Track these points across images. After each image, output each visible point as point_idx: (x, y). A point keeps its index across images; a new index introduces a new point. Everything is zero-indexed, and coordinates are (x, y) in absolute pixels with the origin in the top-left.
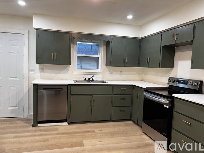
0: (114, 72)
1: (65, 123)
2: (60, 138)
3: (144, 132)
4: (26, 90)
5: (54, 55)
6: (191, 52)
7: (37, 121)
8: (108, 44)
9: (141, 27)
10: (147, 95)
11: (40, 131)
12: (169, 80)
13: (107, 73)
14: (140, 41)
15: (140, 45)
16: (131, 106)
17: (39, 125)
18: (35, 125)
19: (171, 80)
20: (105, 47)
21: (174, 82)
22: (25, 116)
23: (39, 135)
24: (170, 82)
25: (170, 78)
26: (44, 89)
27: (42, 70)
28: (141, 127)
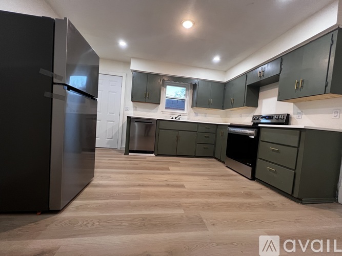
0: (199, 114)
1: (153, 155)
2: (148, 163)
3: (227, 167)
4: (121, 125)
5: (146, 94)
6: (278, 88)
7: (128, 151)
8: (194, 87)
9: (226, 72)
10: (232, 129)
11: (131, 158)
12: (253, 117)
13: (193, 114)
14: (225, 85)
15: (225, 89)
16: (215, 144)
17: (130, 154)
18: (126, 154)
19: (254, 118)
20: (192, 90)
21: (258, 119)
22: (119, 148)
23: (129, 160)
24: (255, 119)
25: (254, 116)
26: (136, 122)
27: (135, 108)
28: (224, 162)
